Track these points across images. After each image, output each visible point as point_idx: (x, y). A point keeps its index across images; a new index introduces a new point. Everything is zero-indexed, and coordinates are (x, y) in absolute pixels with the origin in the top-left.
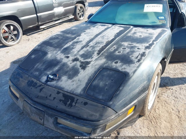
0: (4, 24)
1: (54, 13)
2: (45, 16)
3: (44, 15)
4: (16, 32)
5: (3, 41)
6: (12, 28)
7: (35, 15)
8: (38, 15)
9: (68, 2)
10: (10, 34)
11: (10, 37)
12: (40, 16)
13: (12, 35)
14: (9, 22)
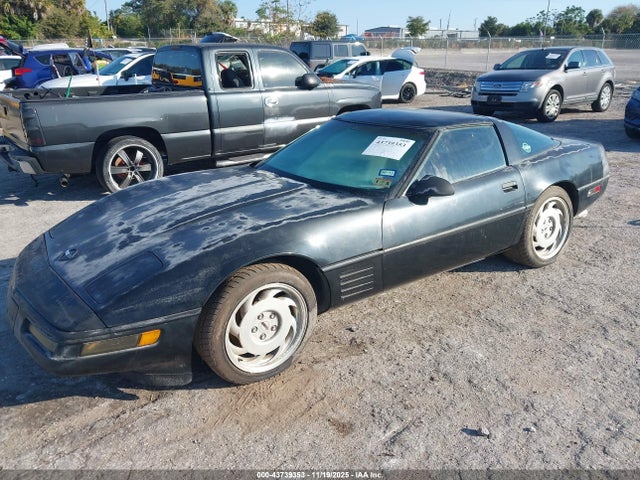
0: (121, 145)
1: (263, 132)
2: (234, 137)
3: (232, 133)
4: (147, 168)
5: (111, 183)
6: (139, 155)
7: (208, 132)
8: (217, 131)
9: (312, 107)
10: (132, 169)
11: (129, 176)
12: (222, 135)
13: (136, 173)
14: (134, 142)
